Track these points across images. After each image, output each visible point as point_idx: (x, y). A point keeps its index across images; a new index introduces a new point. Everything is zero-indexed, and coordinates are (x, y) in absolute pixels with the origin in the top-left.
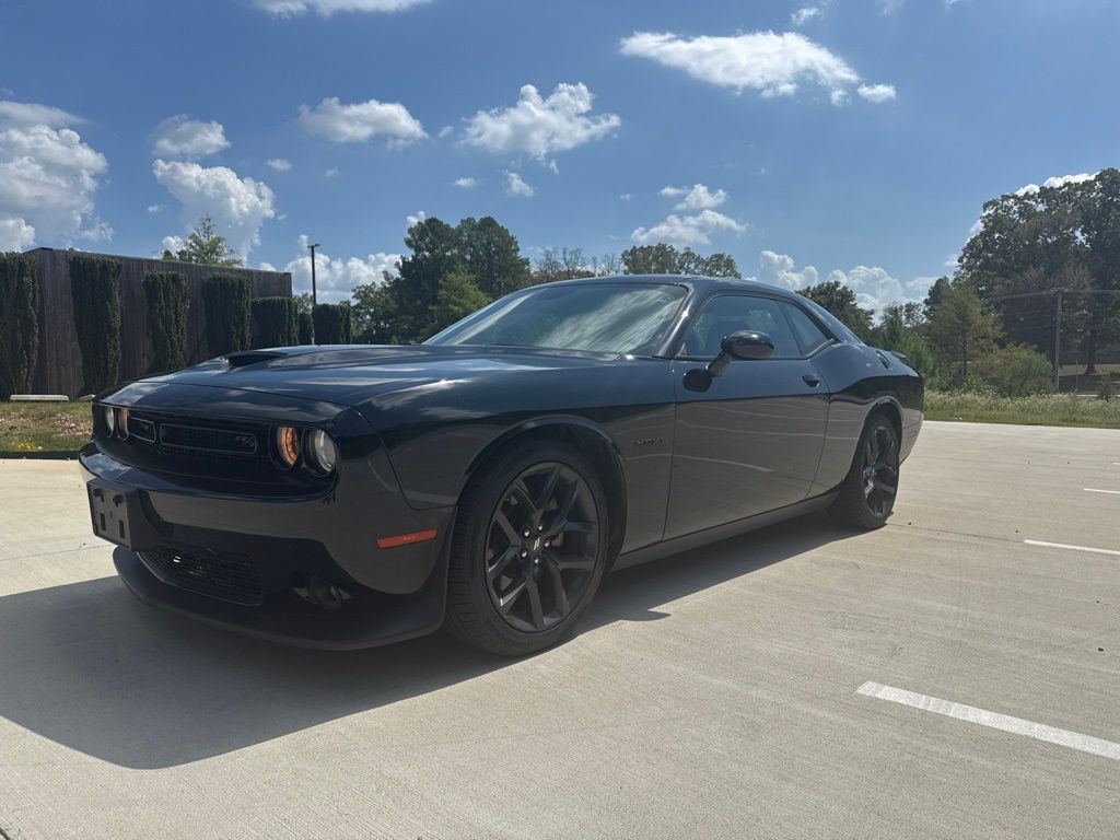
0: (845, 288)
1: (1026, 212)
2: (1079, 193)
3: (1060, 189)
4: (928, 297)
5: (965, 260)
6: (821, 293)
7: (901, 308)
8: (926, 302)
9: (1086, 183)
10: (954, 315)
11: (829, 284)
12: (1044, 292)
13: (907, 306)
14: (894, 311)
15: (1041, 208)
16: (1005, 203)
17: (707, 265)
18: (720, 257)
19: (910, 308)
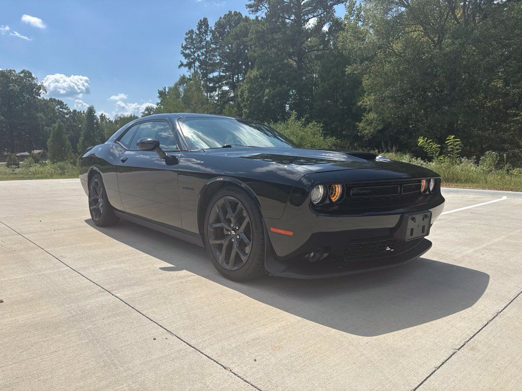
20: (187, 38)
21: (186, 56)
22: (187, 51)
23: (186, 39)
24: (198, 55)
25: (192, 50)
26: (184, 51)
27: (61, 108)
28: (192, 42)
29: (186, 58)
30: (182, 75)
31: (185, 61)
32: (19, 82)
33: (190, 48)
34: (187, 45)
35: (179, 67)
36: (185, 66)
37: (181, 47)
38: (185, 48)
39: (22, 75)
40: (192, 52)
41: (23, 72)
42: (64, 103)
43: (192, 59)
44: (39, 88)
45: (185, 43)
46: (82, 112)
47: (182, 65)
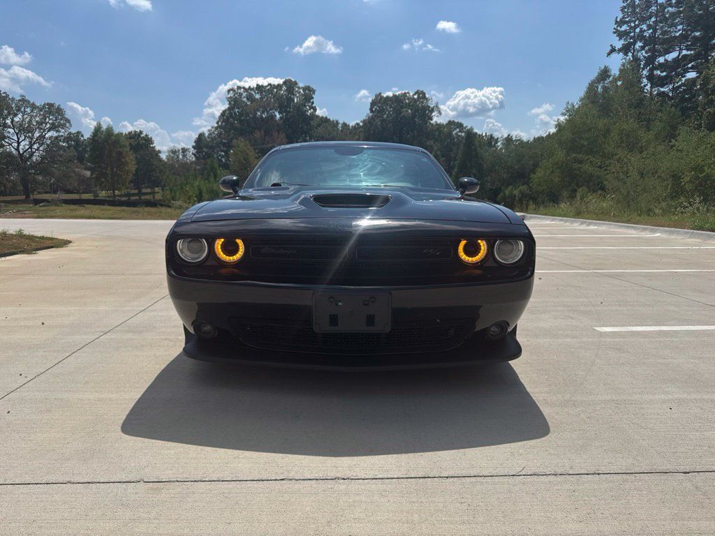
0: (146, 135)
1: (250, 97)
2: (275, 90)
3: (266, 86)
4: (194, 144)
5: (220, 123)
6: (131, 138)
7: (179, 150)
8: (194, 147)
9: (279, 85)
10: (242, 158)
11: (135, 132)
12: (265, 146)
13: (182, 149)
14: (174, 152)
15: (258, 96)
16: (239, 91)
17: (41, 110)
18: (51, 105)
19: (184, 150)
20: (625, 7)
21: (621, 35)
22: (624, 28)
23: (623, 10)
24: (642, 31)
25: (633, 25)
26: (619, 28)
27: (460, 131)
28: (634, 12)
29: (620, 39)
30: (603, 68)
31: (619, 44)
32: (413, 106)
33: (626, 23)
34: (623, 18)
35: (609, 54)
36: (620, 50)
37: (614, 22)
38: (620, 23)
39: (416, 97)
40: (631, 27)
41: (416, 93)
42: (465, 126)
43: (631, 38)
44: (432, 110)
45: (620, 16)
46: (484, 135)
47: (613, 50)
